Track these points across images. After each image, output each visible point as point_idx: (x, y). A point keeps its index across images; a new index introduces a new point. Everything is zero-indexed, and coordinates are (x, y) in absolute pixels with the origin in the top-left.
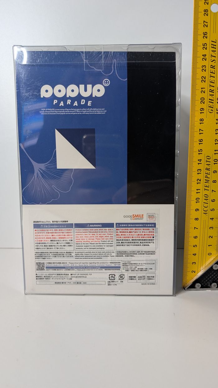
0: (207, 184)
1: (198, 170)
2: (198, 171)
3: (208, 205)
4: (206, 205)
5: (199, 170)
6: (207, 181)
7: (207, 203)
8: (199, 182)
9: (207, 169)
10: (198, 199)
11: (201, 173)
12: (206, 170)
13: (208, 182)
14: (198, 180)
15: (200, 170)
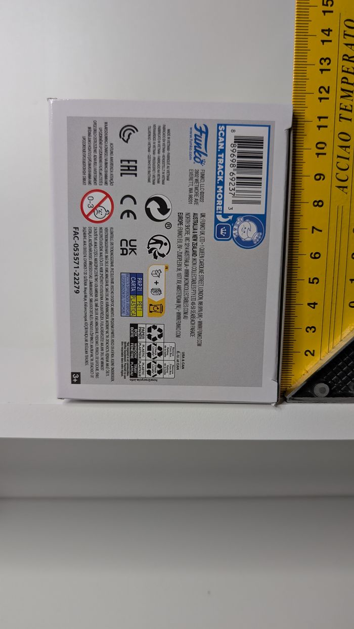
0: (347, 102)
1: (323, 61)
2: (322, 64)
3: (350, 162)
4: (343, 164)
5: (325, 60)
6: (347, 94)
7: (348, 159)
8: (324, 95)
9: (345, 57)
10: (322, 146)
11: (329, 70)
12: (344, 59)
13: (349, 96)
14: (322, 90)
15: (328, 61)
